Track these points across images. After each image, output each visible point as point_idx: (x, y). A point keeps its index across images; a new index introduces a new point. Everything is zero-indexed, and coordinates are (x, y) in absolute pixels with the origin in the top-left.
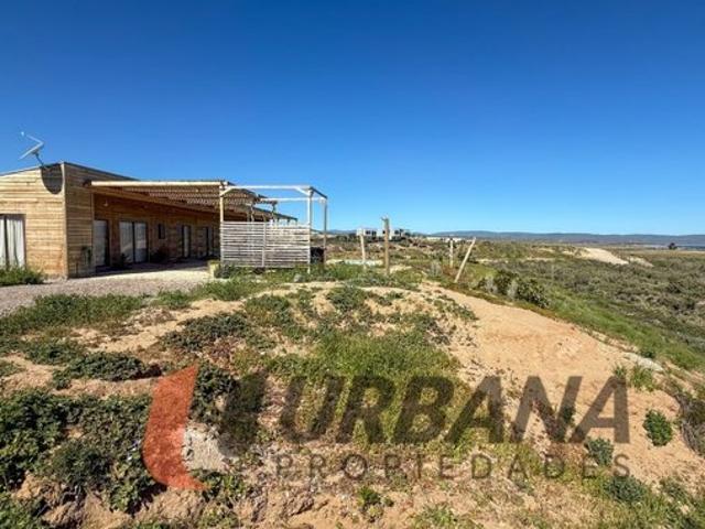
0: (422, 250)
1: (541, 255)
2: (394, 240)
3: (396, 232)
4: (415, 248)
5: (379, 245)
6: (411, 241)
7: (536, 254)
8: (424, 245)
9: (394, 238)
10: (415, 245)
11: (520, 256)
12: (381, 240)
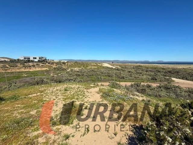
0: (52, 65)
1: (93, 66)
2: (39, 61)
3: (39, 58)
4: (49, 64)
5: (31, 64)
6: (47, 62)
7: (92, 66)
8: (53, 63)
9: (38, 60)
10: (49, 63)
11: (87, 66)
12: (32, 61)
